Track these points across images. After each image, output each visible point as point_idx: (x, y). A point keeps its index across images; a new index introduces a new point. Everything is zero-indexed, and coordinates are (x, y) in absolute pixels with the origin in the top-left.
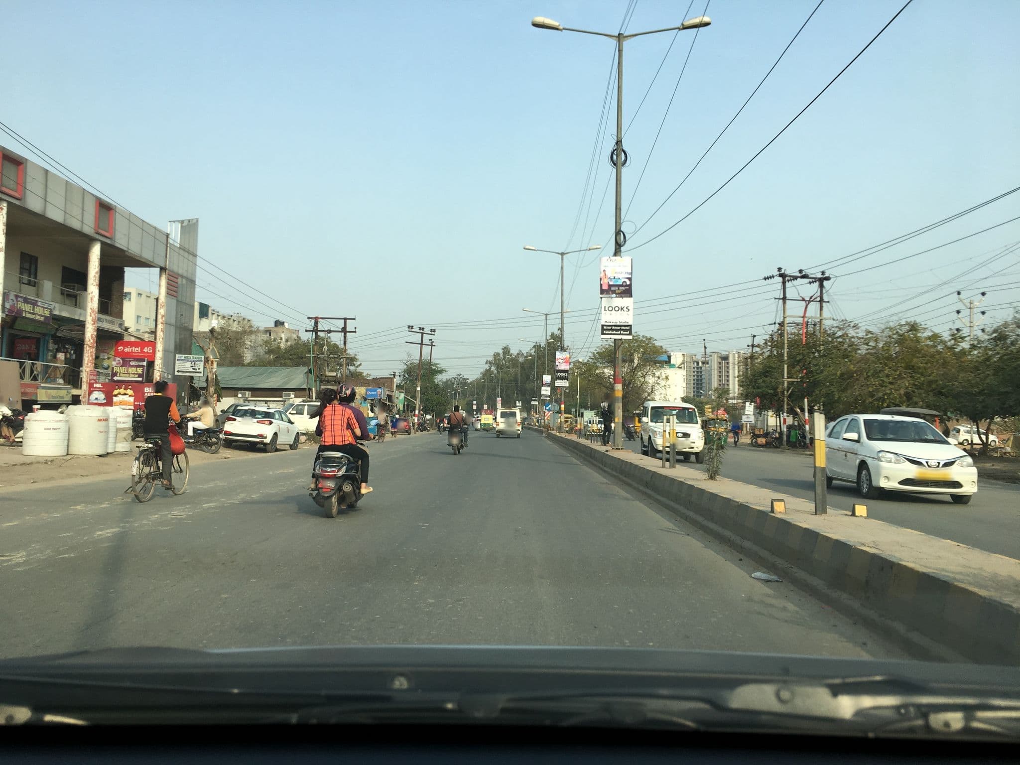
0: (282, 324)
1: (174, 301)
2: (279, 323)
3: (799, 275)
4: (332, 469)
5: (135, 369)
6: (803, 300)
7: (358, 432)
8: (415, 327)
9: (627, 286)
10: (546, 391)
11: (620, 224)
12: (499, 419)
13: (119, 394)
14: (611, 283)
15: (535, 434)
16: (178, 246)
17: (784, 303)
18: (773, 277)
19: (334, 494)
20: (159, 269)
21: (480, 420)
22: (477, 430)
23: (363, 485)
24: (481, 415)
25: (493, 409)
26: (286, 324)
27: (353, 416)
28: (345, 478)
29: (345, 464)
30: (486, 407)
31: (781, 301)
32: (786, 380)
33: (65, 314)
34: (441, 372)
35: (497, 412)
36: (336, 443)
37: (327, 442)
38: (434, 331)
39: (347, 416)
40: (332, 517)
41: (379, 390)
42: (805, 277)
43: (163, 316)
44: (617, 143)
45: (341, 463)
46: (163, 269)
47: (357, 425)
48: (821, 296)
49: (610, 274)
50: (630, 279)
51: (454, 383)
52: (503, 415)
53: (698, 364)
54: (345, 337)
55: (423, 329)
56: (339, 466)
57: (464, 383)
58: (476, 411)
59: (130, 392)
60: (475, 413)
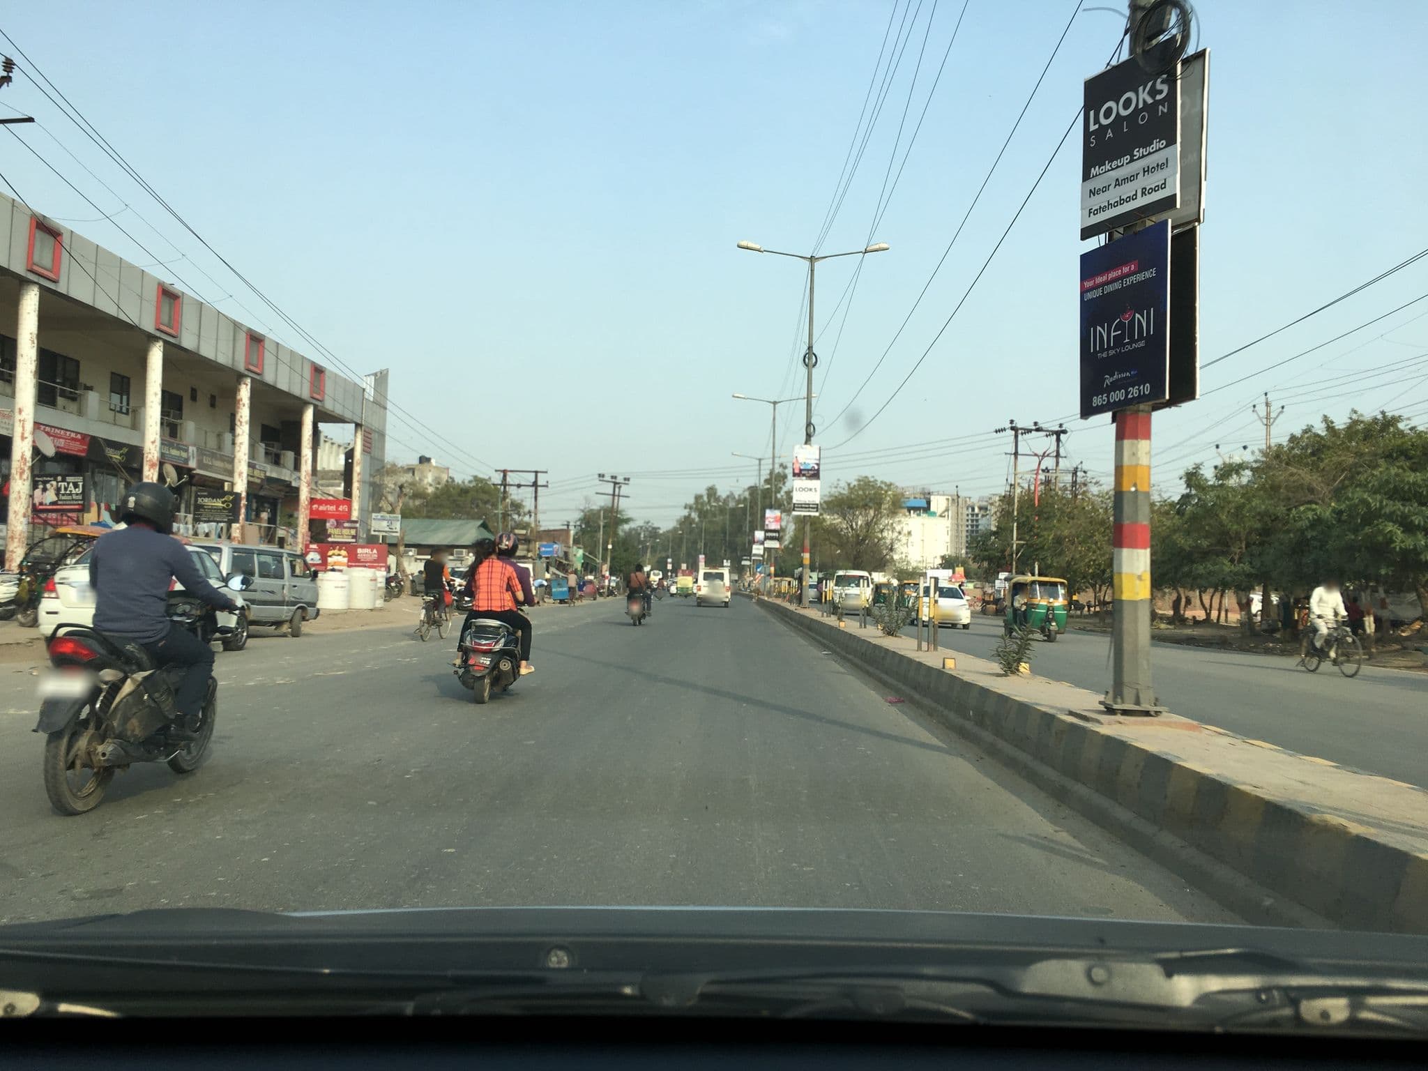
0: (428, 460)
1: (368, 458)
2: (424, 460)
3: (1034, 428)
4: (487, 642)
5: (348, 530)
6: (1036, 455)
7: (520, 596)
8: (606, 475)
9: (815, 470)
10: (757, 550)
11: (811, 417)
12: (701, 582)
13: (334, 554)
14: (802, 468)
15: (744, 599)
16: (372, 399)
17: (1016, 458)
18: (1005, 430)
19: (489, 674)
20: (353, 425)
21: (676, 583)
22: (672, 595)
23: (524, 663)
24: (676, 576)
25: (693, 568)
26: (433, 462)
27: (515, 575)
28: (503, 653)
29: (504, 636)
30: (684, 566)
31: (1013, 456)
32: (1015, 543)
33: (274, 475)
34: (627, 521)
35: (698, 572)
36: (493, 609)
37: (482, 607)
38: (628, 479)
39: (507, 575)
40: (483, 702)
41: (555, 546)
42: (1038, 430)
43: (359, 474)
44: (809, 348)
45: (499, 634)
46: (358, 426)
47: (519, 587)
48: (1058, 452)
49: (801, 460)
50: (818, 464)
51: (640, 534)
52: (707, 576)
53: (973, 509)
54: (536, 492)
55: (615, 477)
56: (496, 638)
57: (654, 533)
58: (672, 571)
59: (344, 553)
60: (669, 574)
